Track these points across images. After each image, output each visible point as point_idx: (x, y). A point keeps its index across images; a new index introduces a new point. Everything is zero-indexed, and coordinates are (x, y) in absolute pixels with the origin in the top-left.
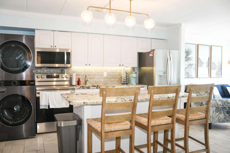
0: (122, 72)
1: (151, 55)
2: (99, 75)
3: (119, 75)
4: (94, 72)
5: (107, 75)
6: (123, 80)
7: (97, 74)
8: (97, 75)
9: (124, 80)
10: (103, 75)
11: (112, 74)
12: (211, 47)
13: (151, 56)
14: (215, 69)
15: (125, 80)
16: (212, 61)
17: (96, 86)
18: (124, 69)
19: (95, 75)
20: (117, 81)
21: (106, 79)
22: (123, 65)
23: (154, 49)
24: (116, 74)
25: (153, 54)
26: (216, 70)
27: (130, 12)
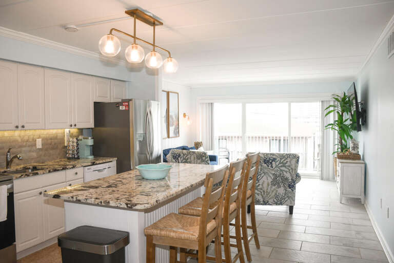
0: (66, 136)
1: (122, 108)
2: (29, 146)
3: (60, 143)
4: (20, 140)
5: (42, 145)
6: (70, 152)
7: (25, 144)
8: (25, 146)
9: (73, 151)
10: (35, 145)
11: (49, 141)
12: (168, 93)
13: (124, 109)
14: (172, 126)
15: (75, 152)
16: (170, 114)
17: (31, 167)
18: (70, 132)
19: (21, 147)
20: (59, 154)
21: (41, 153)
22: (75, 125)
23: (130, 98)
24: (56, 141)
25: (128, 106)
26: (174, 127)
27: (154, 45)
